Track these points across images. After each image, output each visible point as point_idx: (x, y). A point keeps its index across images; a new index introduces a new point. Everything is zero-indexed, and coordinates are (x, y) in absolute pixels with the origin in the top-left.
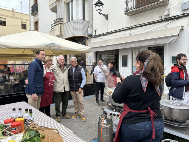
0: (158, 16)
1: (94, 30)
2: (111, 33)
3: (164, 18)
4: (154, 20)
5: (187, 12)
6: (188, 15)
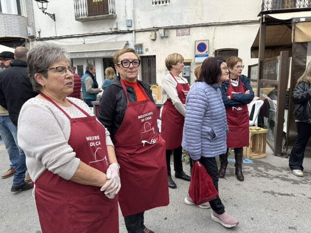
0: (109, 27)
1: (37, 30)
2: (61, 38)
3: (113, 30)
4: (105, 32)
5: (131, 29)
6: (131, 32)
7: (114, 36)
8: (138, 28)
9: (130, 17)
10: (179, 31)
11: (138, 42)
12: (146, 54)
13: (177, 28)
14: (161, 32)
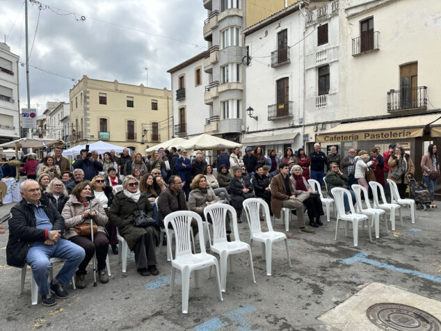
0: (288, 124)
1: (247, 127)
2: (260, 131)
3: (291, 126)
4: (286, 127)
5: (301, 124)
7: (291, 129)
8: (306, 124)
9: (301, 117)
10: (333, 124)
11: (305, 133)
12: (310, 141)
13: (331, 122)
14: (320, 126)
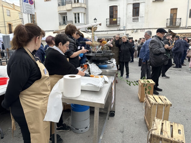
3: (118, 29)
4: (115, 30)
5: (124, 29)
6: (125, 30)
7: (119, 31)
8: (127, 29)
10: (141, 30)
11: (127, 33)
12: (129, 37)
13: (140, 29)
14: (135, 30)
